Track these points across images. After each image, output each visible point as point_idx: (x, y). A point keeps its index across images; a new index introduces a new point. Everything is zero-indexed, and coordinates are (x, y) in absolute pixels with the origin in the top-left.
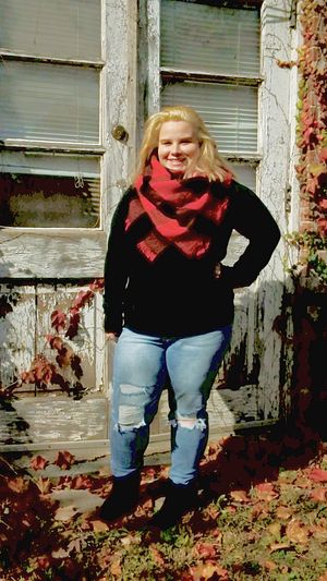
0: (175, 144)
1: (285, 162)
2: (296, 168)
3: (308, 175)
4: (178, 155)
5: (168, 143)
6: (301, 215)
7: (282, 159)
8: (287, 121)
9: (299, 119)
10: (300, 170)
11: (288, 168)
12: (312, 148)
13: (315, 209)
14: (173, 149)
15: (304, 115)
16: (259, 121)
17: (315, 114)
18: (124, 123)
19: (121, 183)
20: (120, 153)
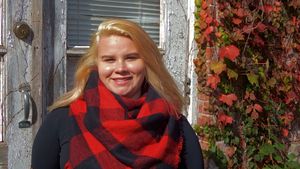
0: (120, 61)
1: (184, 56)
2: (195, 62)
3: (208, 70)
4: (124, 73)
5: (111, 59)
6: (200, 107)
7: (181, 54)
8: (186, 17)
9: (198, 16)
10: (199, 64)
11: (187, 61)
12: (211, 45)
13: (215, 103)
14: (118, 66)
15: (203, 12)
16: (161, 16)
17: (214, 13)
18: (28, 19)
19: (25, 88)
20: (24, 54)
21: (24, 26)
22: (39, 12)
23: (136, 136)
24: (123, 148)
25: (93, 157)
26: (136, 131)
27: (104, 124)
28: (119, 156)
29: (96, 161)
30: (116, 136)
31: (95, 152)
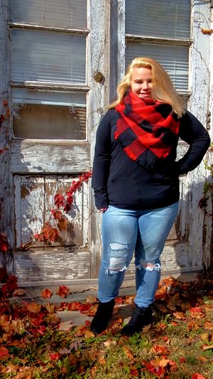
0: (145, 83)
5: (140, 82)
7: (204, 95)
8: (208, 69)
11: (209, 100)
14: (144, 86)
16: (190, 69)
18: (102, 70)
19: (100, 110)
20: (99, 90)
21: (99, 74)
22: (108, 65)
23: (152, 115)
24: (145, 122)
25: (130, 128)
26: (153, 112)
27: (135, 110)
28: (144, 126)
29: (132, 130)
30: (142, 115)
31: (131, 126)
